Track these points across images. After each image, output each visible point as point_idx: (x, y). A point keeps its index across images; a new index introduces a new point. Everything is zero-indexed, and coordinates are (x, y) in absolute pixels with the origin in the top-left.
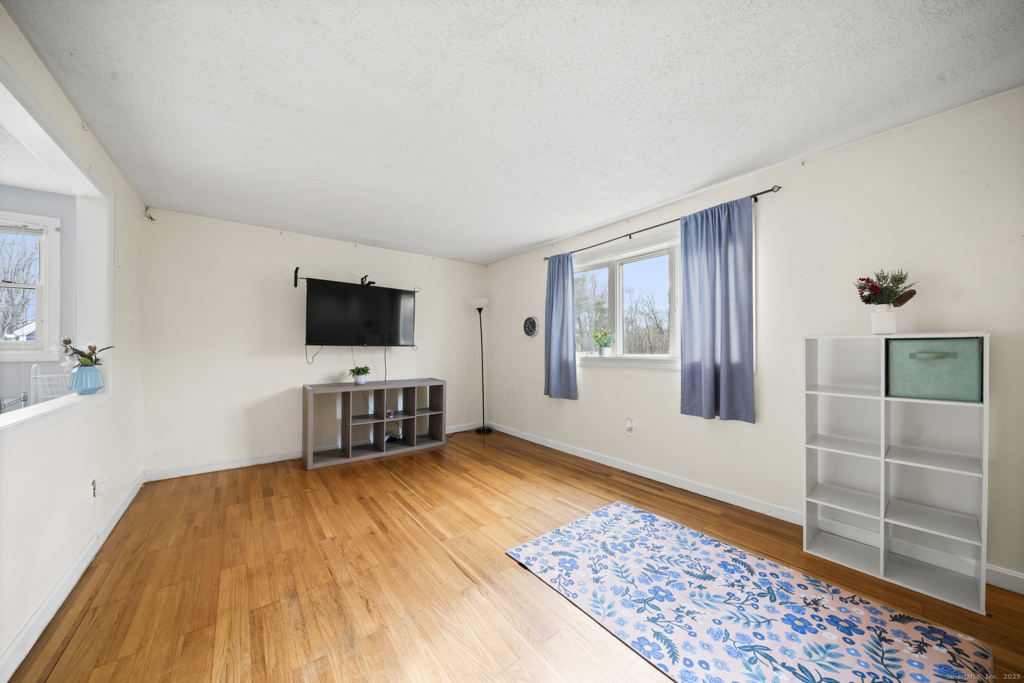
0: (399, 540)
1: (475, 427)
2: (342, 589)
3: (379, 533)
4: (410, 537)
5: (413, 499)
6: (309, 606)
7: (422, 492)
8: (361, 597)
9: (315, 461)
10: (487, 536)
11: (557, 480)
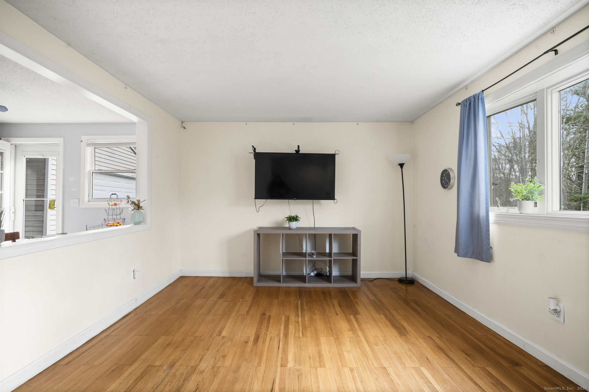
0: (256, 354)
1: (399, 276)
2: (194, 374)
3: (250, 344)
4: (264, 355)
5: (295, 326)
6: (171, 376)
7: (306, 322)
8: (197, 384)
9: (259, 281)
10: (317, 378)
11: (440, 348)
